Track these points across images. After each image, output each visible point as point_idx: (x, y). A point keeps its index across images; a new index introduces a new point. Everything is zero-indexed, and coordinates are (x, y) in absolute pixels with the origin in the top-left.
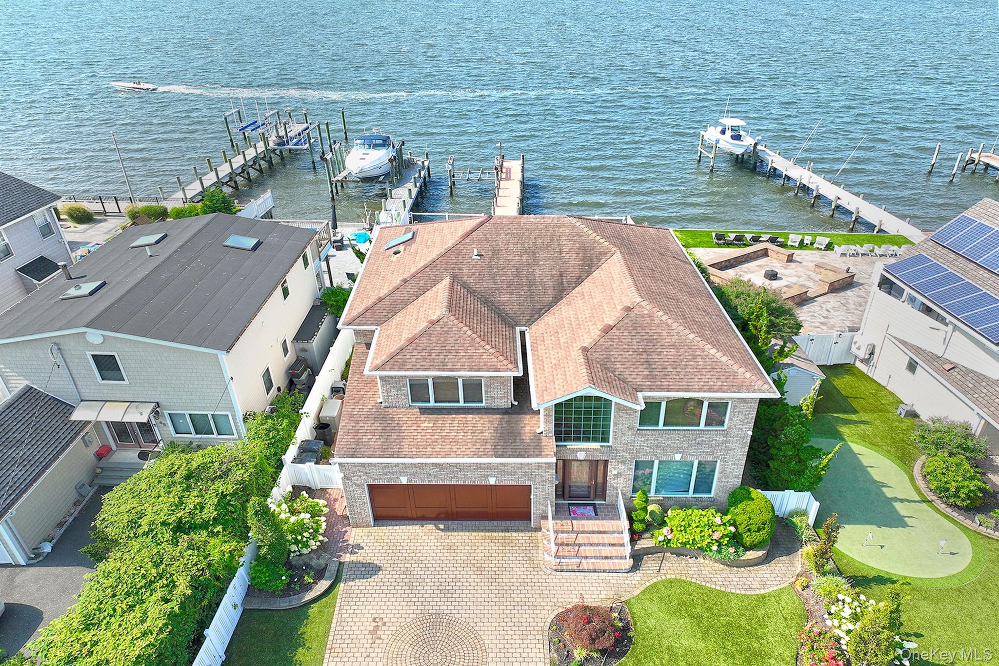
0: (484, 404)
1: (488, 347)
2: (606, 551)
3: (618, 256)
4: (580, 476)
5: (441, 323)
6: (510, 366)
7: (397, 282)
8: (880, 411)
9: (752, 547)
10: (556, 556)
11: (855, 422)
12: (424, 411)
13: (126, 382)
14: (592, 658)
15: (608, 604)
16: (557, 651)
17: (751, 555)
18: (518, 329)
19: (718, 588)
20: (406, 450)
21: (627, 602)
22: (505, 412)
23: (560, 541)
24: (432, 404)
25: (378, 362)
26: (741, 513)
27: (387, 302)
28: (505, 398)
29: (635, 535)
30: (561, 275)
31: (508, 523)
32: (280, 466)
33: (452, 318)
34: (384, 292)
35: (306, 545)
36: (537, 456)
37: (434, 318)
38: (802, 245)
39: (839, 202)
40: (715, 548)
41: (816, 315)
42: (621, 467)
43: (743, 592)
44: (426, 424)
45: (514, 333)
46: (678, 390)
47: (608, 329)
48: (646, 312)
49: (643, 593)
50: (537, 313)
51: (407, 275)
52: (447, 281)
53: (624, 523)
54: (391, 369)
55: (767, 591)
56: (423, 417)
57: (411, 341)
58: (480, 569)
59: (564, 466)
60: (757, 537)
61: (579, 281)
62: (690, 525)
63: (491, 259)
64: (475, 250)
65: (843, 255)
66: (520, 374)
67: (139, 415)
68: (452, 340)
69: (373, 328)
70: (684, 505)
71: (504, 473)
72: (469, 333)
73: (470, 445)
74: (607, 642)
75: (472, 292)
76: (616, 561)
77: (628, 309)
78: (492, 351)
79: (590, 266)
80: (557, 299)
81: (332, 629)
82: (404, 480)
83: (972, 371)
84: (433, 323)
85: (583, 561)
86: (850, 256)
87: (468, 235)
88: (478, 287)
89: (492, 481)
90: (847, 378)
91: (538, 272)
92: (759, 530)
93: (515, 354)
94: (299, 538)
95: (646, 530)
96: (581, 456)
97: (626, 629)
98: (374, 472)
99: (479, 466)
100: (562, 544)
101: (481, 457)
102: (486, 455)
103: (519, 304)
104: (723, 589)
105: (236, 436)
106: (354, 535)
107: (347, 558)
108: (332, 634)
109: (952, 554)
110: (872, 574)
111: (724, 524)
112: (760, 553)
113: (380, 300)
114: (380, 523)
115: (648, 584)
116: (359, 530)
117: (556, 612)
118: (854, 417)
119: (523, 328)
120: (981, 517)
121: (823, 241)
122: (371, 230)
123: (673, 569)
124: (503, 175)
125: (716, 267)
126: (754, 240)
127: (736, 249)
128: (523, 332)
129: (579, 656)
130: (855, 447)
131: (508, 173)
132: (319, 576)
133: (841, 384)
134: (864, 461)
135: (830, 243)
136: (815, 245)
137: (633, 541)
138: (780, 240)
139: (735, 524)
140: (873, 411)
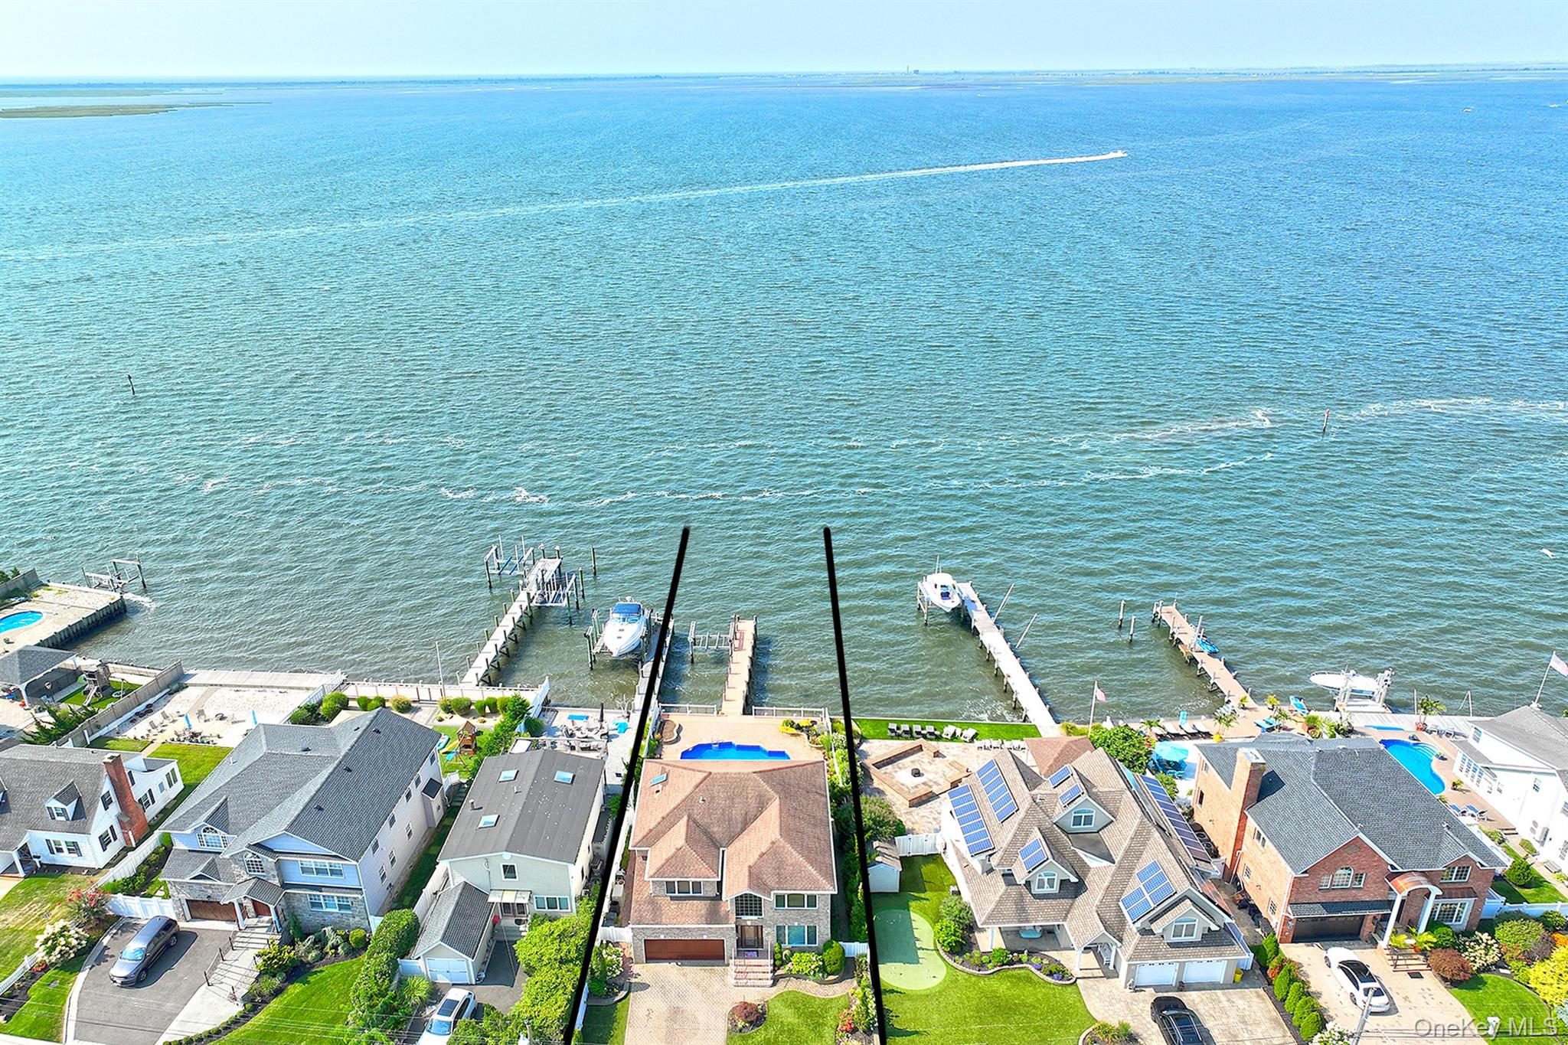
0: (702, 894)
1: (704, 864)
2: (761, 976)
3: (777, 802)
4: (750, 935)
5: (682, 850)
6: (715, 875)
7: (659, 819)
8: (941, 889)
9: (831, 973)
10: (735, 978)
11: (922, 899)
12: (672, 898)
13: (517, 879)
14: (746, 1026)
15: (757, 1001)
16: (731, 1023)
17: (831, 978)
18: (721, 850)
19: (811, 994)
20: (664, 921)
21: (766, 1001)
22: (712, 899)
23: (738, 970)
24: (677, 894)
25: (651, 873)
26: (828, 954)
27: (654, 832)
28: (713, 893)
29: (775, 967)
30: (746, 814)
31: (714, 961)
33: (687, 847)
34: (652, 825)
35: (614, 972)
36: (727, 923)
37: (678, 847)
39: (1009, 679)
40: (812, 973)
42: (769, 929)
43: (822, 996)
44: (674, 905)
45: (719, 853)
46: (793, 889)
47: (762, 855)
48: (781, 845)
49: (775, 996)
50: (732, 838)
51: (664, 815)
52: (685, 819)
53: (770, 962)
54: (658, 877)
55: (833, 995)
56: (672, 902)
57: (667, 860)
58: (698, 986)
59: (740, 929)
60: (834, 968)
61: (755, 818)
62: (802, 961)
63: (710, 803)
64: (701, 798)
66: (719, 880)
67: (523, 899)
68: (687, 861)
69: (647, 849)
70: (802, 951)
71: (711, 933)
72: (696, 856)
73: (694, 917)
74: (753, 1018)
75: (699, 826)
76: (764, 980)
77: (773, 843)
78: (706, 867)
79: (762, 808)
80: (743, 830)
81: (629, 1014)
82: (662, 937)
84: (678, 850)
85: (748, 980)
86: (984, 748)
87: (697, 786)
88: (703, 822)
89: (705, 937)
90: (932, 866)
91: (734, 812)
92: (835, 964)
93: (718, 867)
94: (612, 968)
95: (782, 965)
96: (749, 923)
97: (764, 1013)
98: (648, 932)
99: (699, 929)
100: (739, 972)
101: (699, 924)
102: (702, 923)
103: (723, 833)
104: (813, 994)
105: (569, 910)
106: (636, 968)
107: (633, 980)
108: (629, 1016)
109: (934, 976)
110: (890, 988)
111: (818, 961)
112: (835, 977)
113: (651, 831)
114: (649, 961)
115: (778, 992)
116: (639, 965)
117: (733, 1005)
118: (923, 895)
119: (724, 849)
120: (957, 957)
121: (970, 732)
122: (628, 717)
123: (793, 985)
124: (736, 643)
125: (879, 765)
126: (918, 733)
127: (903, 741)
128: (723, 851)
129: (740, 1024)
130: (913, 916)
131: (741, 640)
132: (621, 988)
133: (926, 870)
134: (914, 925)
135: (977, 734)
136: (962, 738)
137: (774, 971)
138: (937, 733)
139: (823, 961)
140: (936, 891)
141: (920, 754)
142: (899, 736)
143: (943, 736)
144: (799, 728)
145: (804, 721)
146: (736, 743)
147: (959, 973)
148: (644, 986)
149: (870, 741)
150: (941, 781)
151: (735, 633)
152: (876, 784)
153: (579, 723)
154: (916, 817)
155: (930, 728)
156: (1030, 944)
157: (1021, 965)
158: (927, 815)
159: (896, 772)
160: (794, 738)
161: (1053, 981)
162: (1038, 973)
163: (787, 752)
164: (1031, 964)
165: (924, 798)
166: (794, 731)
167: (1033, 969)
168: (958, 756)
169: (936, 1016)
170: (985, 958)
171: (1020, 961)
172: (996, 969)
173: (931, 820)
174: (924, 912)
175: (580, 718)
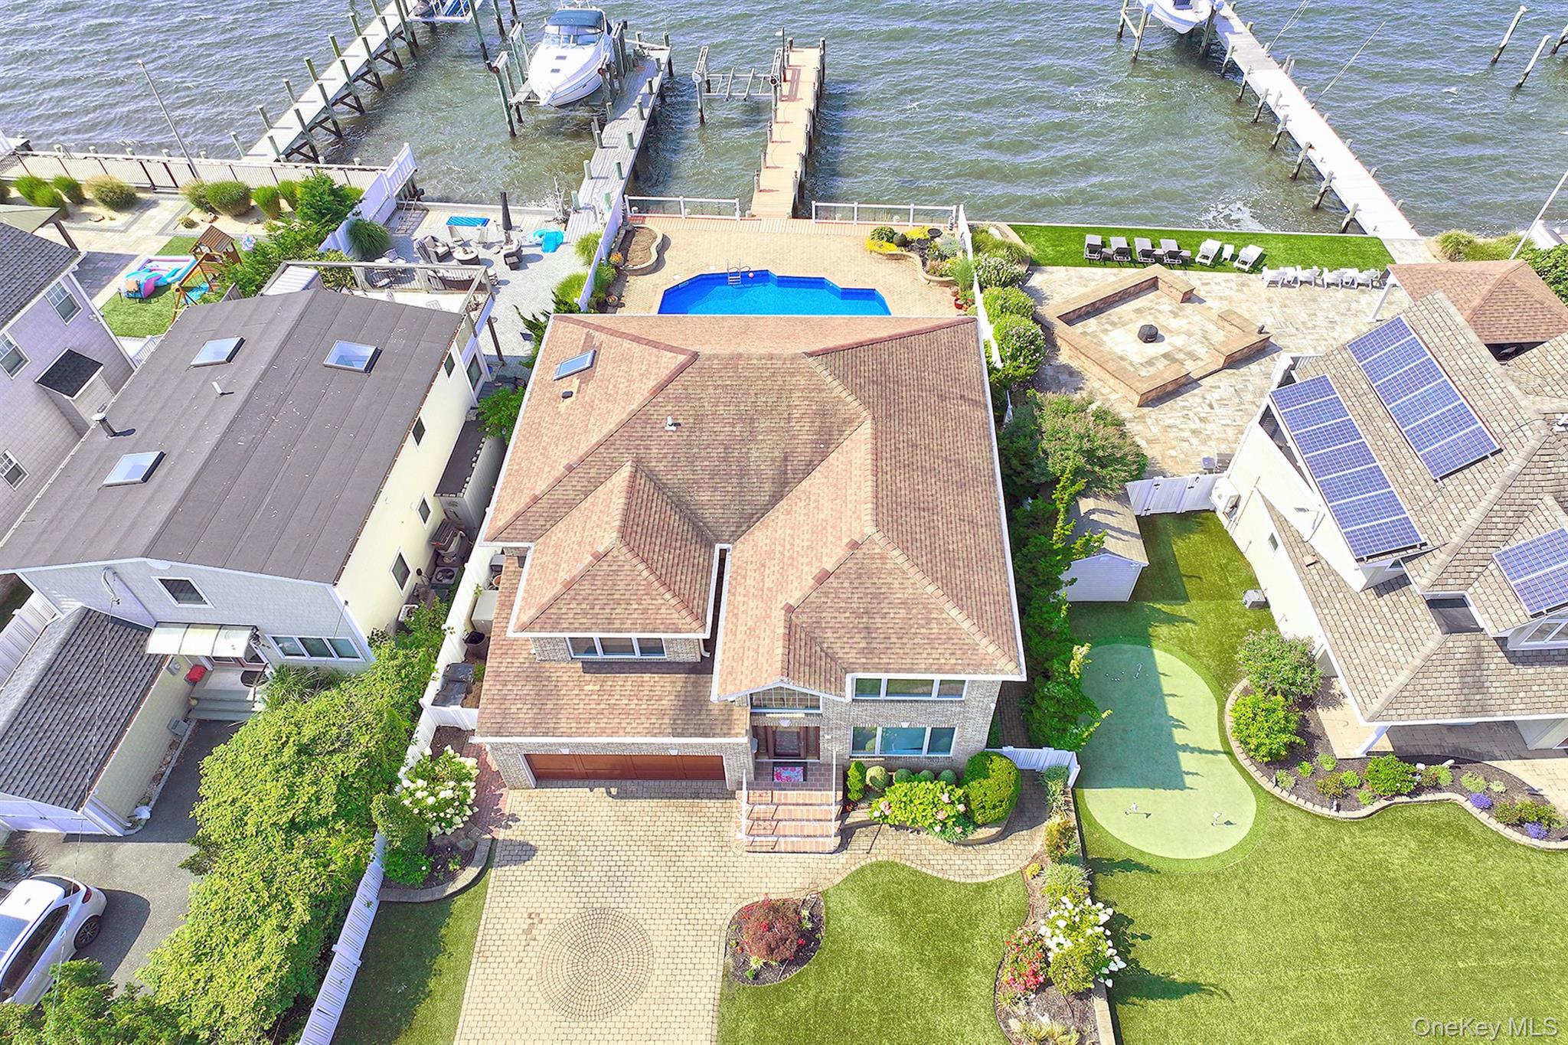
0: (664, 660)
1: (668, 596)
2: (809, 828)
3: (867, 429)
4: (788, 739)
5: (609, 558)
6: (695, 625)
7: (560, 470)
8: (1221, 597)
9: (984, 825)
10: (748, 834)
11: (1180, 619)
12: (589, 666)
13: (210, 606)
14: (771, 966)
15: (800, 896)
16: (733, 955)
17: (983, 833)
18: (718, 547)
19: (935, 874)
20: (563, 724)
21: (824, 894)
22: (689, 670)
23: (755, 816)
24: (599, 658)
25: (525, 618)
26: (976, 789)
27: (544, 503)
29: (847, 805)
30: (786, 459)
31: (700, 783)
32: (418, 711)
33: (624, 550)
34: (541, 486)
35: (450, 824)
36: (725, 735)
37: (601, 549)
38: (1218, 263)
39: (1311, 153)
40: (937, 828)
41: (1191, 414)
42: (836, 733)
43: (963, 880)
44: (590, 687)
45: (711, 557)
46: (898, 671)
47: (823, 577)
48: (877, 551)
49: (845, 881)
50: (747, 521)
51: (573, 458)
52: (626, 470)
53: (834, 795)
54: (542, 629)
55: (991, 878)
56: (588, 677)
57: (569, 586)
58: (658, 849)
60: (992, 814)
61: (809, 468)
62: (911, 801)
63: (691, 430)
64: (669, 418)
65: (1273, 283)
66: (708, 636)
68: (622, 585)
69: (525, 545)
70: (914, 772)
72: (645, 573)
73: (643, 719)
74: (788, 944)
75: (660, 487)
76: (821, 840)
77: (855, 545)
78: (673, 602)
79: (827, 443)
80: (776, 498)
81: (481, 928)
82: (565, 752)
83: (1334, 573)
84: (599, 557)
85: (781, 839)
86: (1283, 285)
87: (661, 388)
88: (670, 479)
89: (674, 753)
90: (1196, 539)
91: (754, 454)
92: (995, 807)
93: (706, 600)
94: (442, 815)
95: (862, 800)
96: (785, 724)
97: (816, 929)
98: (527, 746)
100: (758, 819)
101: (655, 735)
102: (662, 734)
103: (724, 507)
104: (940, 876)
105: (361, 659)
106: (512, 801)
107: (501, 834)
108: (480, 933)
109: (1228, 823)
110: (1124, 854)
111: (952, 803)
112: (994, 831)
113: (536, 500)
114: (544, 783)
115: (853, 869)
116: (517, 793)
117: (739, 907)
118: (1182, 610)
119: (725, 546)
120: (1281, 774)
121: (1252, 252)
122: (566, 221)
123: (888, 847)
124: (785, 88)
125: (1071, 319)
126: (1146, 254)
127: (1115, 270)
128: (723, 552)
129: (755, 963)
130: (1164, 659)
131: (795, 82)
132: (467, 860)
133: (1184, 548)
134: (1167, 685)
135: (1262, 257)
136: (1236, 264)
137: (844, 813)
138: (1185, 253)
139: (966, 800)
140: (1211, 598)
141: (1151, 296)
142: (1106, 261)
143: (1198, 259)
144: (905, 243)
145: (914, 230)
146: (777, 271)
147: (1289, 813)
148: (524, 852)
149: (1049, 268)
150: (1201, 350)
151: (783, 69)
152: (1064, 357)
153: (465, 232)
154: (1155, 429)
155: (1169, 245)
156: (1452, 740)
157: (1439, 796)
158: (1178, 422)
159: (1106, 331)
160: (893, 264)
161: (1525, 840)
162: (1484, 817)
163: (880, 291)
164: (1462, 791)
165: (1170, 388)
166: (893, 249)
167: (1469, 806)
168: (1230, 299)
169: (1242, 936)
170: (1349, 776)
171: (1436, 787)
172: (1378, 805)
173: (1187, 434)
174: (1187, 650)
175: (470, 222)
